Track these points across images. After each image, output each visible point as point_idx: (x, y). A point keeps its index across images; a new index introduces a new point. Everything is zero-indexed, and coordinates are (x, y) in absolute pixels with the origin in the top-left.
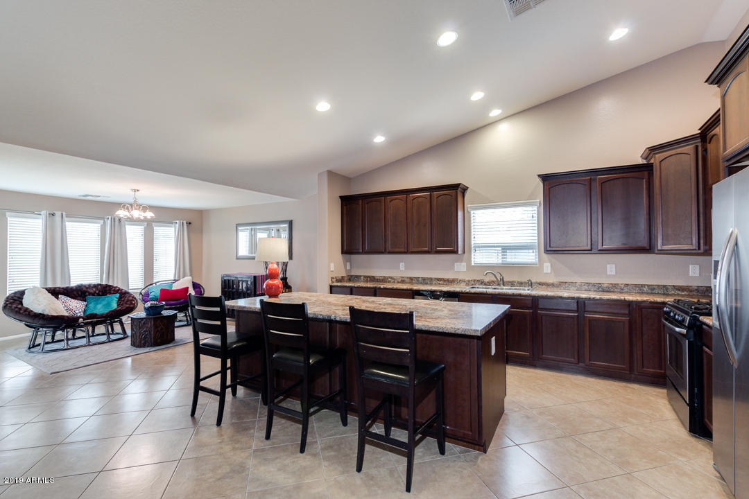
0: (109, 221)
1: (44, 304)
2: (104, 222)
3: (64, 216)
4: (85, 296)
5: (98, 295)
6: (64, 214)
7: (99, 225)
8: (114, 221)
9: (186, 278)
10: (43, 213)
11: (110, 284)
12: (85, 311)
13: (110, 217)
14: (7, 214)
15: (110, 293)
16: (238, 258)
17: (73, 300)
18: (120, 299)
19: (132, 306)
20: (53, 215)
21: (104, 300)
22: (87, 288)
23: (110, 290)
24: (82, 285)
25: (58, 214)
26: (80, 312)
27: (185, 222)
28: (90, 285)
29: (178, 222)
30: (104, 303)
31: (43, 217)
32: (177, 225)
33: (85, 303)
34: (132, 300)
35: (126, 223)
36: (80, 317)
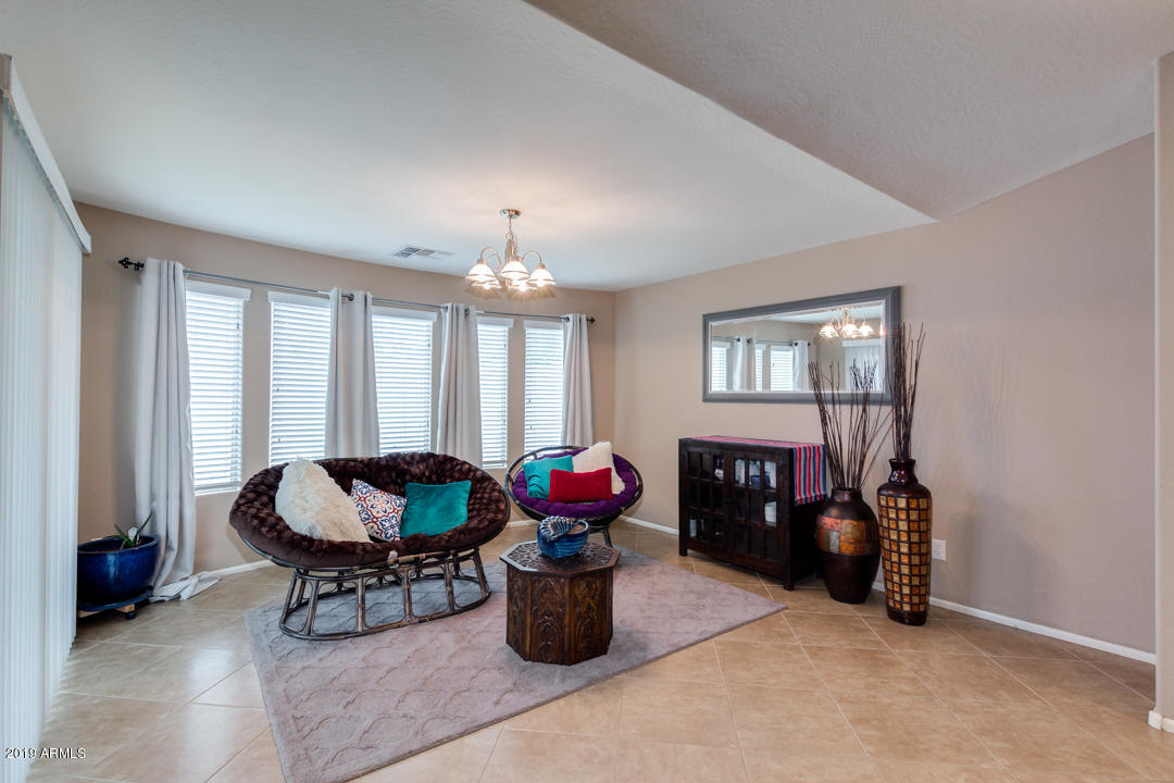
0: (448, 314)
1: (316, 508)
2: (440, 317)
3: (369, 301)
4: (404, 483)
5: (430, 481)
6: (370, 296)
7: (431, 324)
8: (458, 315)
9: (599, 445)
10: (333, 293)
11: (450, 454)
12: (403, 522)
13: (449, 305)
14: (271, 294)
15: (453, 479)
16: (709, 398)
17: (379, 494)
18: (472, 493)
19: (500, 516)
20: (351, 298)
21: (439, 495)
22: (409, 464)
23: (452, 468)
24: (398, 455)
25: (359, 296)
26: (392, 527)
27: (584, 318)
28: (413, 455)
29: (570, 316)
30: (442, 502)
31: (332, 302)
32: (570, 324)
33: (404, 501)
34: (498, 501)
35: (479, 318)
36: (393, 546)
